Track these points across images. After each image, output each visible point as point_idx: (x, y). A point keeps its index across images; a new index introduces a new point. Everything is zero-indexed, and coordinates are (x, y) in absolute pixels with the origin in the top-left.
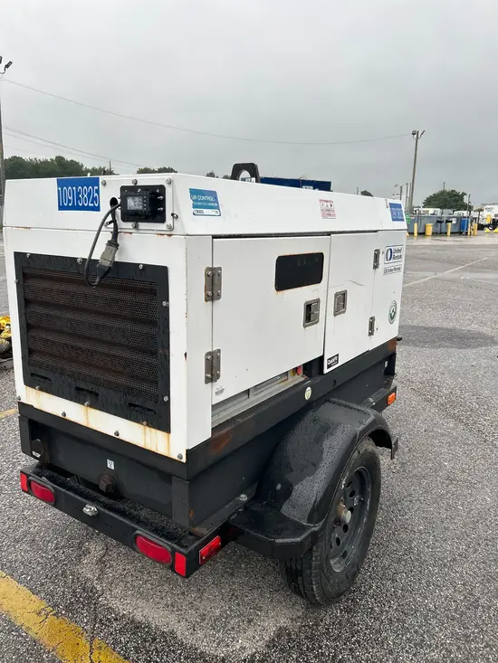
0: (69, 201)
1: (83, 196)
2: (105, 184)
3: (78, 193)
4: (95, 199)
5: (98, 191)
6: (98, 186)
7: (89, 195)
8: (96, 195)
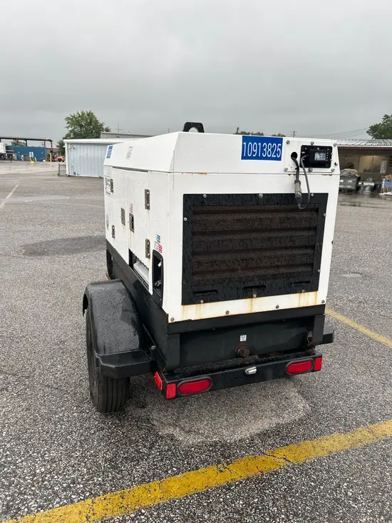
0: (254, 153)
1: (267, 150)
2: (288, 143)
3: (262, 148)
4: (277, 152)
5: (281, 147)
6: (282, 143)
7: (273, 150)
8: (279, 149)
